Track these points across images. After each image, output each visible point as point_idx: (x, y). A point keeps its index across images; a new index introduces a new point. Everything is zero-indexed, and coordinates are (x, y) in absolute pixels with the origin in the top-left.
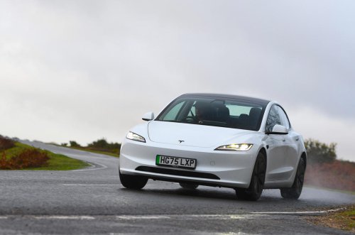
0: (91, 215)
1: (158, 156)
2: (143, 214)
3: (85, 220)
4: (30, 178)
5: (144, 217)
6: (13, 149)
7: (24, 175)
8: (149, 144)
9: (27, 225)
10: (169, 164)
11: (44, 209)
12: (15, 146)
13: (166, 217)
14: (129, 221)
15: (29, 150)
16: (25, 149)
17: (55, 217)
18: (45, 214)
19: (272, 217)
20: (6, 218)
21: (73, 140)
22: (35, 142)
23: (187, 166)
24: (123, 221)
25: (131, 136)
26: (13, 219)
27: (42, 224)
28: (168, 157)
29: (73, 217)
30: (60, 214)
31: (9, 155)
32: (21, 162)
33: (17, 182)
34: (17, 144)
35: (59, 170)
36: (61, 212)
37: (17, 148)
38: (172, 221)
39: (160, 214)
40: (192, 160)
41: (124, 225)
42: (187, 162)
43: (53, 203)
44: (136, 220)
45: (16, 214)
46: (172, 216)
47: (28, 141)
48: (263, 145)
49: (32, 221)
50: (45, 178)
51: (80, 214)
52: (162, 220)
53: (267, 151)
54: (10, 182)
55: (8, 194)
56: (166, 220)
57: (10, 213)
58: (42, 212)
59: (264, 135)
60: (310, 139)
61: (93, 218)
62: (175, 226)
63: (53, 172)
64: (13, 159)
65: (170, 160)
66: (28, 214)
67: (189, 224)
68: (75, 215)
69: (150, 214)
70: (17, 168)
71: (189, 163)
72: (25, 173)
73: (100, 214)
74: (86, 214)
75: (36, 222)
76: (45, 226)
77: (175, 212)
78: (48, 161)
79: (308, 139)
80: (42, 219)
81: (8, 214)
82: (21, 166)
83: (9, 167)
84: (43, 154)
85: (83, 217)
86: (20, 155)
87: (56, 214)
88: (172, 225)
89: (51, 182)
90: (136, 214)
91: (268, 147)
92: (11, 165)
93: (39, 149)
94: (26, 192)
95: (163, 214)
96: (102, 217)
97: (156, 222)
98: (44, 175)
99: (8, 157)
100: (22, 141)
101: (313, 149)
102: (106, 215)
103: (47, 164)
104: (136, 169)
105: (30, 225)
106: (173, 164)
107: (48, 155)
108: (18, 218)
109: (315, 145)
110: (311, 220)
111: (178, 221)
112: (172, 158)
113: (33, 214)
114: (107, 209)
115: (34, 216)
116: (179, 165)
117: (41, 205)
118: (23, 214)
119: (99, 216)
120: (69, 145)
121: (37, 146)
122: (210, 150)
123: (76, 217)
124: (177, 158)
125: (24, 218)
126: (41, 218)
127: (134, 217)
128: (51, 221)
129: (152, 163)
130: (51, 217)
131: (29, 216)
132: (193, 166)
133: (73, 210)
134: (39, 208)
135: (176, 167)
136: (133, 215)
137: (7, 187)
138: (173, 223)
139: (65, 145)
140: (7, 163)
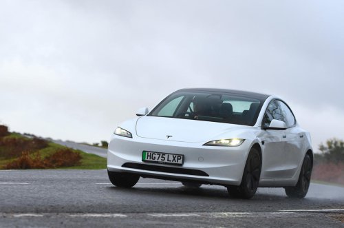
0: (124, 213)
1: (144, 152)
2: (173, 212)
3: (118, 218)
4: (64, 177)
5: (174, 215)
6: (47, 149)
7: (58, 174)
8: (135, 139)
9: (62, 223)
10: (156, 160)
11: (78, 207)
12: (49, 146)
13: (196, 215)
14: (160, 219)
15: (62, 150)
16: (59, 148)
17: (88, 215)
18: (80, 212)
19: (299, 215)
20: (41, 216)
21: (104, 140)
22: (68, 142)
23: (174, 162)
24: (155, 219)
25: (119, 131)
26: (48, 217)
27: (77, 222)
28: (154, 153)
29: (106, 215)
30: (93, 212)
31: (43, 154)
32: (54, 162)
33: (51, 181)
34: (50, 144)
35: (91, 169)
36: (95, 210)
37: (50, 148)
38: (201, 219)
39: (190, 212)
40: (179, 156)
41: (155, 222)
42: (174, 158)
43: (86, 201)
44: (167, 217)
45: (51, 212)
46: (202, 213)
47: (60, 141)
48: (257, 140)
49: (67, 219)
50: (79, 177)
51: (113, 212)
52: (193, 217)
53: (263, 147)
54: (44, 181)
55: (43, 192)
56: (196, 217)
57: (46, 211)
58: (76, 210)
59: (260, 131)
60: (335, 139)
61: (125, 216)
62: (205, 223)
63: (86, 171)
64: (47, 158)
65: (157, 156)
66: (63, 212)
67: (218, 222)
68: (108, 212)
69: (181, 212)
70: (51, 167)
71: (176, 159)
72: (58, 172)
73: (132, 212)
74: (119, 212)
75: (71, 219)
76: (79, 224)
77: (205, 210)
78: (81, 161)
79: (332, 139)
80: (76, 217)
81: (44, 212)
82: (54, 165)
83: (43, 166)
84: (76, 153)
85: (116, 215)
86: (54, 155)
87: (89, 212)
88: (202, 223)
89: (84, 181)
90: (167, 212)
91: (263, 143)
92: (46, 165)
93: (72, 149)
94: (60, 190)
95: (193, 212)
96: (134, 214)
97: (186, 219)
98: (77, 174)
99: (43, 157)
100: (55, 141)
101: (337, 148)
102: (138, 213)
103: (80, 163)
104: (123, 166)
105: (65, 222)
106: (160, 160)
107: (81, 154)
108: (53, 216)
109: (339, 145)
110: (337, 218)
111: (208, 219)
112: (159, 154)
113: (67, 212)
114: (139, 207)
115: (68, 214)
116: (166, 161)
117: (75, 203)
118: (58, 212)
119: (131, 214)
120: (100, 145)
121: (69, 146)
122: (199, 145)
123: (109, 215)
124: (164, 154)
125: (59, 216)
126: (75, 215)
127: (165, 215)
128: (86, 219)
129: (138, 160)
130: (85, 215)
131: (63, 214)
132: (180, 162)
133: (106, 208)
134: (73, 206)
135: (164, 163)
136: (164, 212)
137: (42, 185)
138: (203, 221)
139: (96, 145)
140: (42, 163)
